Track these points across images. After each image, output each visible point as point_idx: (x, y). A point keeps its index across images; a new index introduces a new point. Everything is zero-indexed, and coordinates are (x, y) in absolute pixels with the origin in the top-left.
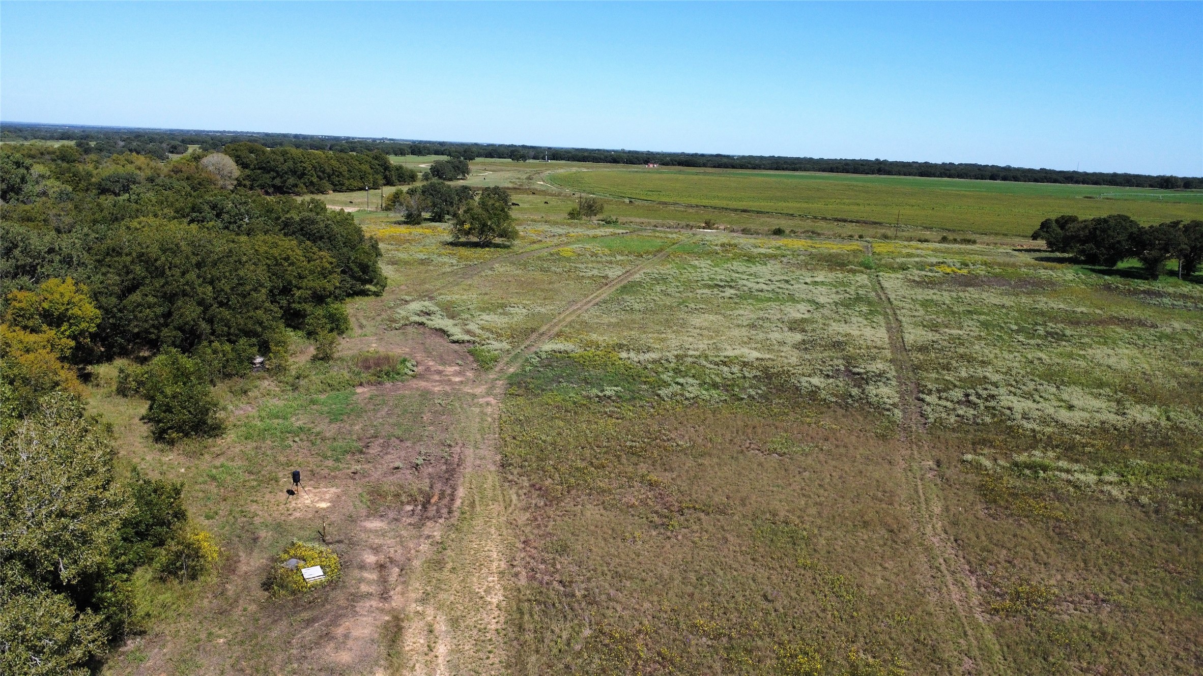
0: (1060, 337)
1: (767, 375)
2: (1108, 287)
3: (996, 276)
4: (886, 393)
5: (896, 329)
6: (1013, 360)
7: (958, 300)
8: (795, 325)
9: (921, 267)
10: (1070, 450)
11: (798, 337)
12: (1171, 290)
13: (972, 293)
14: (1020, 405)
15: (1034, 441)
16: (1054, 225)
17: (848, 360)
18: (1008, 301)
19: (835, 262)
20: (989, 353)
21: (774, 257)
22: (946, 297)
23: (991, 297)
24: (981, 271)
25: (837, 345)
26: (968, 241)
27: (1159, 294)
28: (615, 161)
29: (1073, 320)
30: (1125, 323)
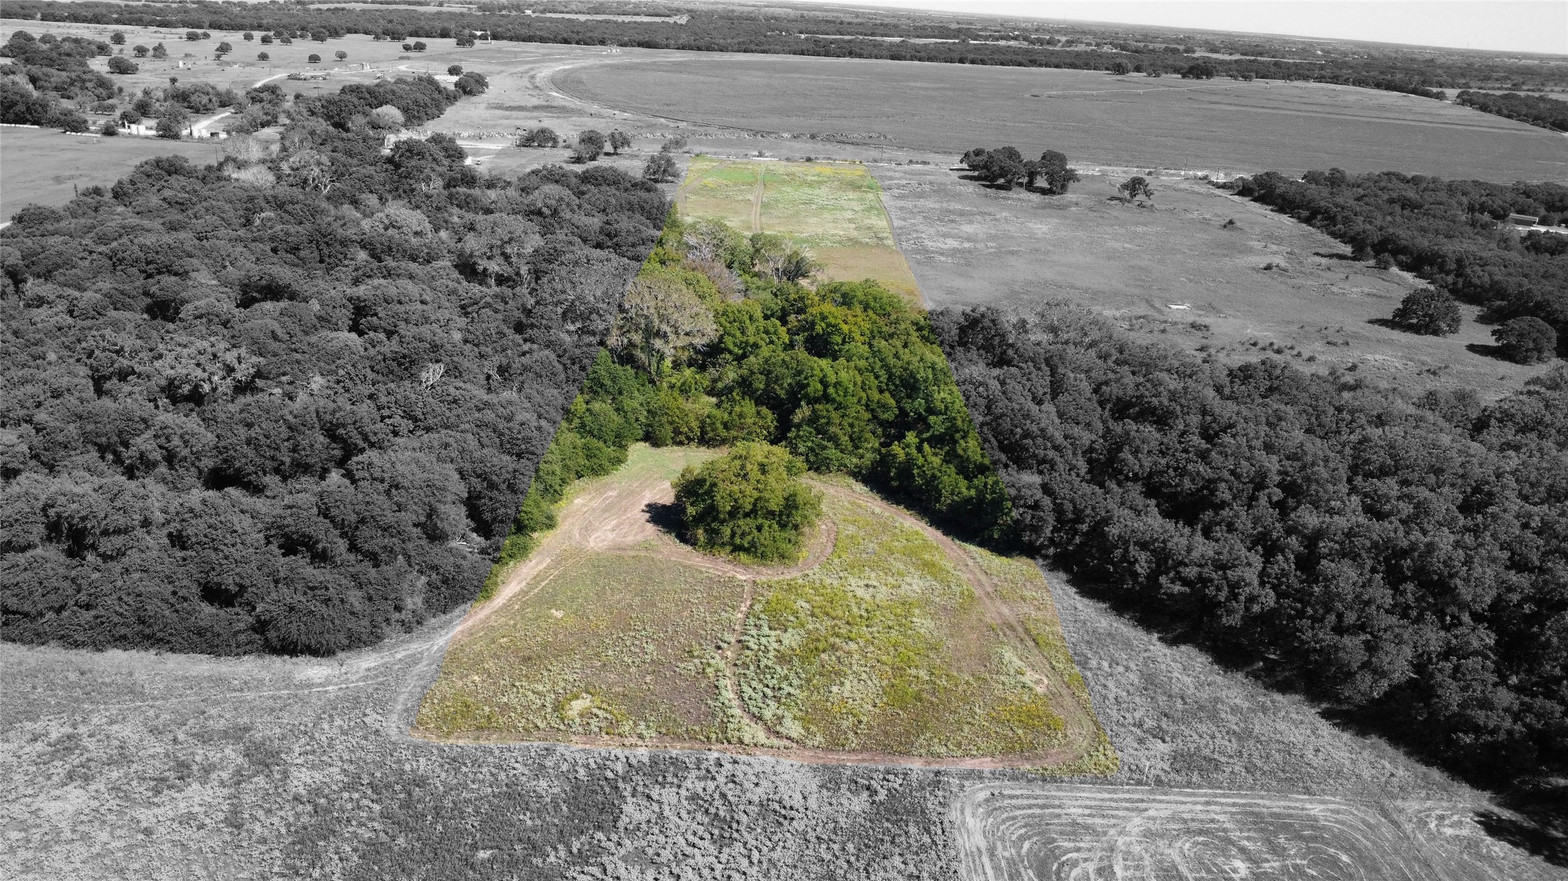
0: (952, 221)
1: (850, 239)
2: (986, 196)
3: (934, 191)
4: (890, 242)
5: (890, 221)
6: (932, 231)
7: (915, 206)
8: (850, 221)
9: (899, 187)
10: (942, 254)
11: (853, 226)
12: (1015, 196)
13: (921, 202)
14: (930, 244)
15: (932, 252)
16: (972, 154)
17: (875, 233)
18: (937, 205)
19: (855, 186)
20: (924, 229)
21: (821, 183)
22: (909, 204)
23: (930, 204)
24: (927, 188)
25: (869, 228)
26: (924, 163)
27: (1008, 199)
28: (566, 41)
29: (962, 214)
30: (983, 214)
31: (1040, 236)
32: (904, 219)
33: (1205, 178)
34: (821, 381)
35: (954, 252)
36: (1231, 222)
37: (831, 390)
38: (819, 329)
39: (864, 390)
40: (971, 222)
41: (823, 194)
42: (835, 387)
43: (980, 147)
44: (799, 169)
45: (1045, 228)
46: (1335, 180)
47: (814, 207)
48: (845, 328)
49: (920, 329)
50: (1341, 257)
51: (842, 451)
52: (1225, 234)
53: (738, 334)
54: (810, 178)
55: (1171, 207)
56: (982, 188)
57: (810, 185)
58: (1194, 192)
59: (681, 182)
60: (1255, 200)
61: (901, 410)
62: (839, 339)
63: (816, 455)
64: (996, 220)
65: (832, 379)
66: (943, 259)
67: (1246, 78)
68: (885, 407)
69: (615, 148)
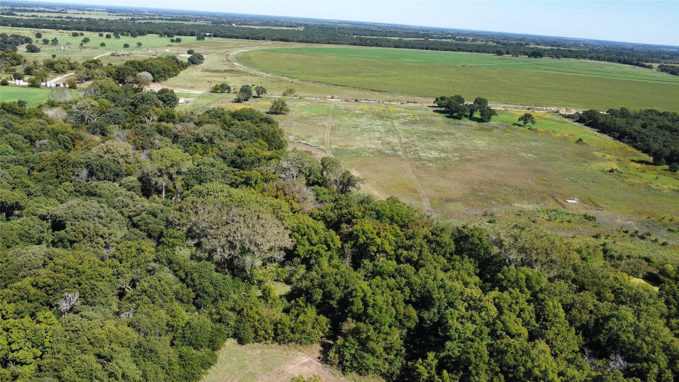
0: (433, 139)
1: (378, 151)
2: (449, 123)
3: (422, 120)
4: (400, 153)
5: (400, 139)
6: (423, 145)
7: (412, 129)
8: (379, 139)
9: (403, 117)
10: (430, 161)
11: (380, 142)
12: (464, 123)
13: (415, 127)
14: (423, 154)
15: (424, 160)
16: (440, 99)
17: (392, 147)
18: (424, 129)
19: (380, 116)
20: (419, 144)
21: (362, 114)
22: (409, 128)
23: (420, 128)
24: (418, 118)
25: (389, 143)
26: (415, 102)
27: (460, 124)
28: (247, 38)
29: (438, 134)
30: (449, 134)
31: (481, 148)
32: (407, 138)
33: (558, 112)
34: (363, 300)
35: (437, 159)
36: (580, 140)
37: (370, 311)
38: (361, 241)
39: (393, 305)
40: (443, 139)
41: (364, 121)
42: (373, 307)
43: (443, 95)
44: (351, 106)
45: (483, 144)
46: (624, 113)
47: (359, 129)
48: (378, 241)
49: (430, 242)
50: (647, 163)
51: (378, 357)
52: (578, 146)
53: (307, 243)
54: (357, 112)
55: (546, 130)
56: (447, 119)
57: (357, 116)
58: (554, 120)
59: (290, 114)
60: (587, 125)
61: (421, 319)
62: (375, 249)
63: (358, 363)
64: (457, 138)
65: (371, 302)
66: (431, 165)
67: (557, 57)
68: (408, 317)
69: (259, 94)
